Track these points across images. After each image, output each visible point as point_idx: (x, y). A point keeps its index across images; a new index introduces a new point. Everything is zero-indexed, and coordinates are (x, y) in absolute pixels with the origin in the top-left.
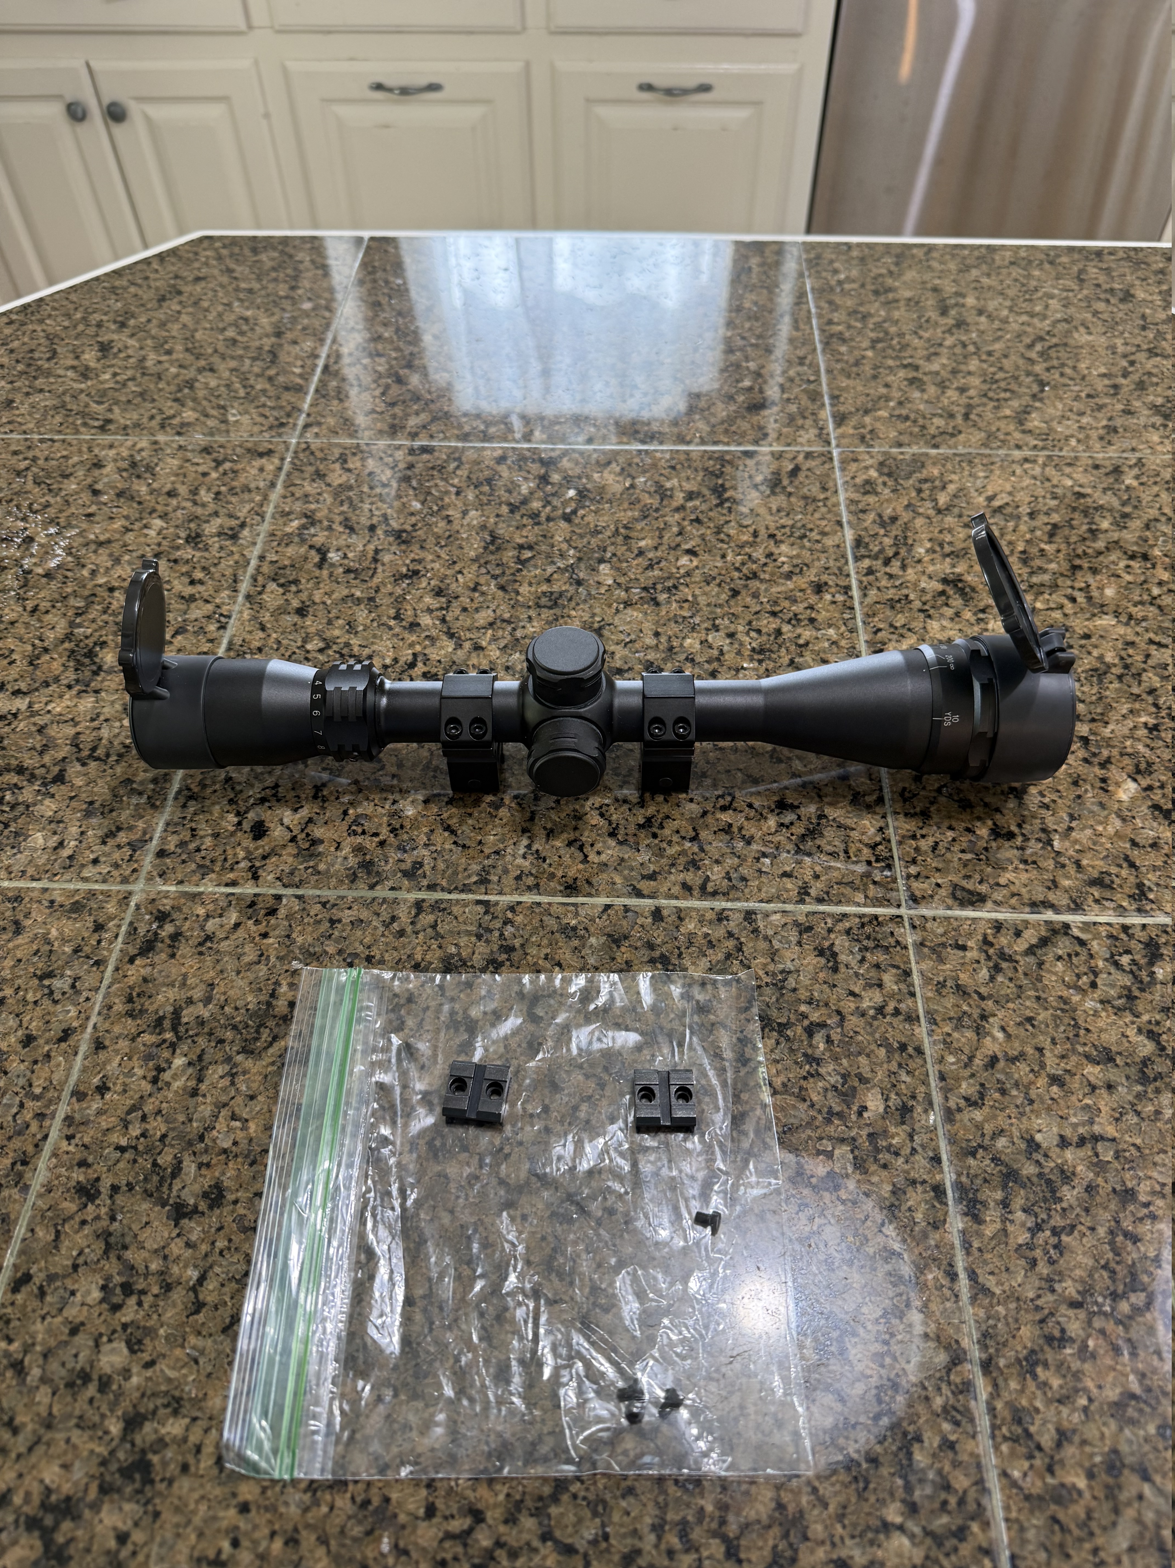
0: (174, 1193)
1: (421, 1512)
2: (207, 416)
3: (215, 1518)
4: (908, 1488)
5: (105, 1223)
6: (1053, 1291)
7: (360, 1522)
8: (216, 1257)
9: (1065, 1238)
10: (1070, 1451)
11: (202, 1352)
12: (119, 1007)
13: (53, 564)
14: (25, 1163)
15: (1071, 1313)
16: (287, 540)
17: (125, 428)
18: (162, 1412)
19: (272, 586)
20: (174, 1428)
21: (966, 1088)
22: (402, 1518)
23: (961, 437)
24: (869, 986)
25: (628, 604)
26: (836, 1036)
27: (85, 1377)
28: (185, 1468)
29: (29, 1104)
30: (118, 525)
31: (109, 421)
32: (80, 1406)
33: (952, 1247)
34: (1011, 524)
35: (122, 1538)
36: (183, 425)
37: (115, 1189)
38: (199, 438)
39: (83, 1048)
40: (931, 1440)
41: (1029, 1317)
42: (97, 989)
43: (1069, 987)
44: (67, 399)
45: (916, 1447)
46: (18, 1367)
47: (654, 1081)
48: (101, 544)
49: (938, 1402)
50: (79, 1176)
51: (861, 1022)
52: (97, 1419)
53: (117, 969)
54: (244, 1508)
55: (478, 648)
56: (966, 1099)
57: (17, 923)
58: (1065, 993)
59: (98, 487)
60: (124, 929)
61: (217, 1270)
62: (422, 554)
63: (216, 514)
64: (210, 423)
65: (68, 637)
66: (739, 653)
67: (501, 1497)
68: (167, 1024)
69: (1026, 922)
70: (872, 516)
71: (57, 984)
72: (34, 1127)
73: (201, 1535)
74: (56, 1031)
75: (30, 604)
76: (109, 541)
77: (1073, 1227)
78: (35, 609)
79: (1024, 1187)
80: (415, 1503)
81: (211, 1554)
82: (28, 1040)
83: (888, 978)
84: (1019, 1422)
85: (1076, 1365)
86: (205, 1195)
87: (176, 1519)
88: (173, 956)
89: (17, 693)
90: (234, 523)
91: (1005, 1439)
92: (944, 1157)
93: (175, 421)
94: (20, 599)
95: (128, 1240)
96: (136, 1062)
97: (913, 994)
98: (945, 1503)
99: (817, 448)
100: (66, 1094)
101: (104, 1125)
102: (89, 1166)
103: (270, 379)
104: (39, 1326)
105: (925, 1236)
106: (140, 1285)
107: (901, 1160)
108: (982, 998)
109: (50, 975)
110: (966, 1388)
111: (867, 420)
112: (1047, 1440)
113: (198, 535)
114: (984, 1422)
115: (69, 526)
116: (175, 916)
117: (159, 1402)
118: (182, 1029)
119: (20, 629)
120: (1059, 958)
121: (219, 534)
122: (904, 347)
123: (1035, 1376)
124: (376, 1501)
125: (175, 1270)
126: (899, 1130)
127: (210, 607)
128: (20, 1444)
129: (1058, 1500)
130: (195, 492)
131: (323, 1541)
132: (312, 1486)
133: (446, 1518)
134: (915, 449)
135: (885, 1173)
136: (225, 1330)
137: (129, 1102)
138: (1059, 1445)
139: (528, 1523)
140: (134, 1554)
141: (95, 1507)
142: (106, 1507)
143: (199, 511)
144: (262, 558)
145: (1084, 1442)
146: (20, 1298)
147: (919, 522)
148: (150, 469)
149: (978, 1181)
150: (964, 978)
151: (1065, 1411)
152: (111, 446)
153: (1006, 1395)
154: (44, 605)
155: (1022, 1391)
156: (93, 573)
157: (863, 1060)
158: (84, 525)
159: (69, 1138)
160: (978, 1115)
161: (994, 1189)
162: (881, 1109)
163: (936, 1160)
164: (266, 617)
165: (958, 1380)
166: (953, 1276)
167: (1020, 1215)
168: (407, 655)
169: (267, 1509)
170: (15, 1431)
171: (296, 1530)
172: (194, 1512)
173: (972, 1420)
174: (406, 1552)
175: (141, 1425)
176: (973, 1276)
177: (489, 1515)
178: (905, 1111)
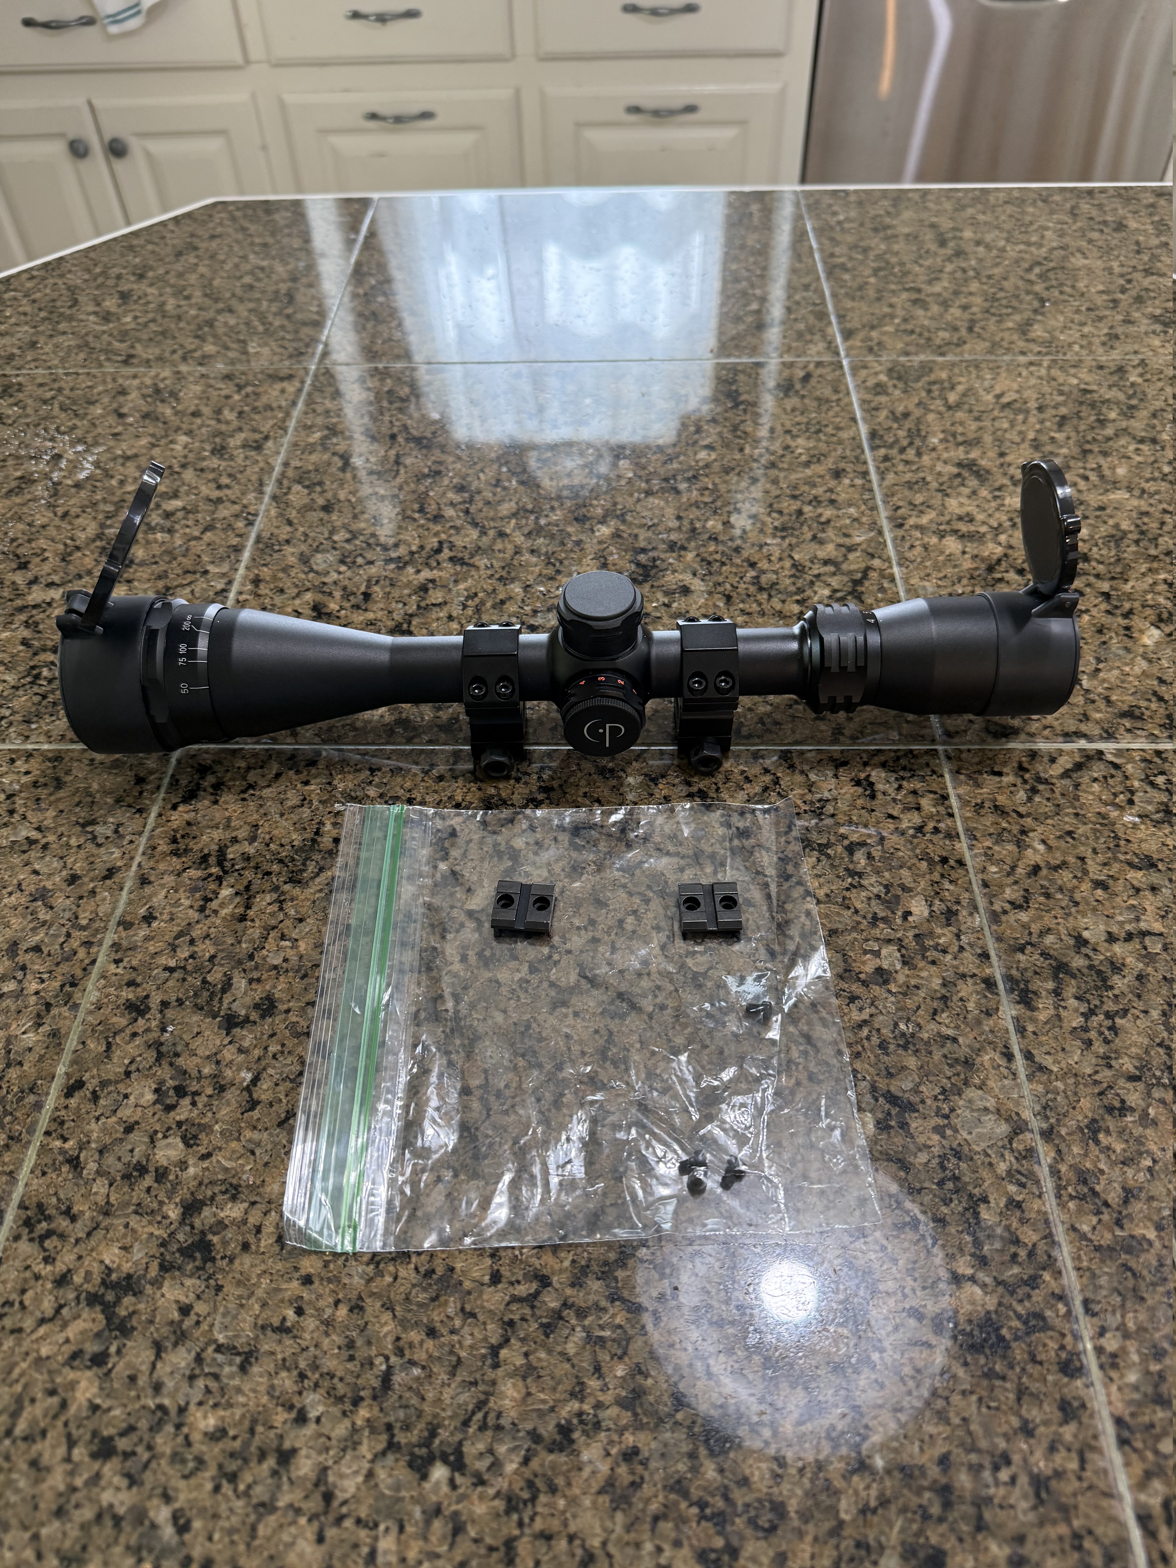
0: (225, 1005)
1: (487, 1279)
2: (227, 348)
3: (278, 1290)
4: (977, 1243)
5: (155, 1035)
6: (1110, 1067)
7: (425, 1290)
8: (269, 1060)
9: (1118, 1021)
10: (1137, 1207)
11: (259, 1144)
12: (164, 847)
13: (82, 476)
14: (73, 985)
15: (1129, 1085)
16: (311, 448)
17: (148, 361)
18: (220, 1198)
19: (297, 488)
20: (233, 1211)
21: (1009, 893)
22: (467, 1284)
23: (967, 347)
24: (907, 809)
25: (649, 493)
26: (876, 852)
27: (142, 1169)
28: (246, 1247)
29: (76, 933)
30: (144, 442)
31: (131, 356)
32: (139, 1193)
33: (1007, 1031)
34: (1020, 417)
35: (185, 1310)
36: (204, 357)
37: (165, 1004)
38: (221, 366)
39: (128, 885)
40: (998, 1201)
41: (1089, 1090)
42: (140, 833)
43: (1106, 804)
44: (90, 339)
45: (982, 1208)
46: (75, 1163)
47: (698, 894)
48: (128, 458)
49: (1002, 1168)
50: (128, 994)
51: (902, 840)
52: (155, 1205)
53: (160, 815)
54: (307, 1280)
55: (502, 535)
56: (1011, 903)
57: (57, 779)
58: (1103, 810)
59: (125, 410)
60: (166, 781)
61: (270, 1071)
62: (444, 457)
63: (240, 429)
64: (231, 354)
65: (99, 536)
66: (761, 531)
67: (567, 1263)
68: (212, 860)
69: (1061, 752)
70: (884, 413)
71: (99, 829)
72: (82, 953)
73: (264, 1305)
74: (100, 869)
75: (60, 511)
76: (136, 456)
77: (1125, 1012)
78: (66, 515)
79: (1074, 976)
80: (480, 1270)
81: (276, 1322)
82: (73, 879)
83: (926, 803)
84: (1085, 1182)
85: (1138, 1131)
86: (257, 1006)
87: (238, 1292)
88: (216, 802)
89: (50, 585)
90: (257, 436)
91: (1071, 1197)
92: (992, 953)
93: (197, 354)
94: (51, 506)
95: (179, 1049)
96: (182, 894)
97: (951, 815)
98: (1015, 1256)
99: (827, 358)
100: (112, 924)
101: (152, 949)
102: (138, 985)
103: (288, 317)
104: (93, 1125)
105: (979, 1022)
106: (194, 1086)
107: (949, 957)
108: (1021, 816)
109: (93, 822)
110: (1030, 1153)
111: (874, 334)
112: (1114, 1197)
113: (223, 448)
114: (1048, 1185)
115: (96, 444)
116: (217, 768)
117: (217, 1189)
118: (228, 864)
119: (52, 531)
120: (1095, 780)
121: (244, 446)
122: (905, 274)
123: (1097, 1142)
124: (440, 1271)
125: (228, 1073)
126: (945, 931)
127: (237, 507)
128: (79, 1229)
129: (1129, 1250)
130: (218, 412)
131: (389, 1307)
132: (375, 1259)
133: (512, 1284)
134: (922, 357)
135: (934, 969)
136: (280, 1124)
137: (176, 929)
138: (1126, 1202)
139: (595, 1285)
140: (198, 1323)
141: (157, 1283)
142: (166, 1284)
143: (223, 427)
144: (286, 464)
145: (1151, 1198)
146: (73, 1102)
147: (931, 417)
148: (174, 394)
149: (1029, 974)
150: (1002, 799)
151: (1130, 1172)
152: (135, 377)
153: (1070, 1160)
154: (74, 511)
155: (1086, 1155)
156: (122, 483)
157: (904, 872)
158: (111, 443)
159: (117, 962)
160: (1024, 916)
161: (1045, 980)
162: (926, 913)
163: (985, 956)
164: (293, 514)
165: (1021, 1147)
166: (1009, 1057)
167: (1072, 1003)
168: (433, 542)
169: (330, 1280)
170: (73, 1219)
171: (360, 1298)
172: (257, 1285)
173: (1037, 1182)
174: (473, 1315)
175: (199, 1210)
176: (1028, 1056)
177: (555, 1279)
178: (950, 916)
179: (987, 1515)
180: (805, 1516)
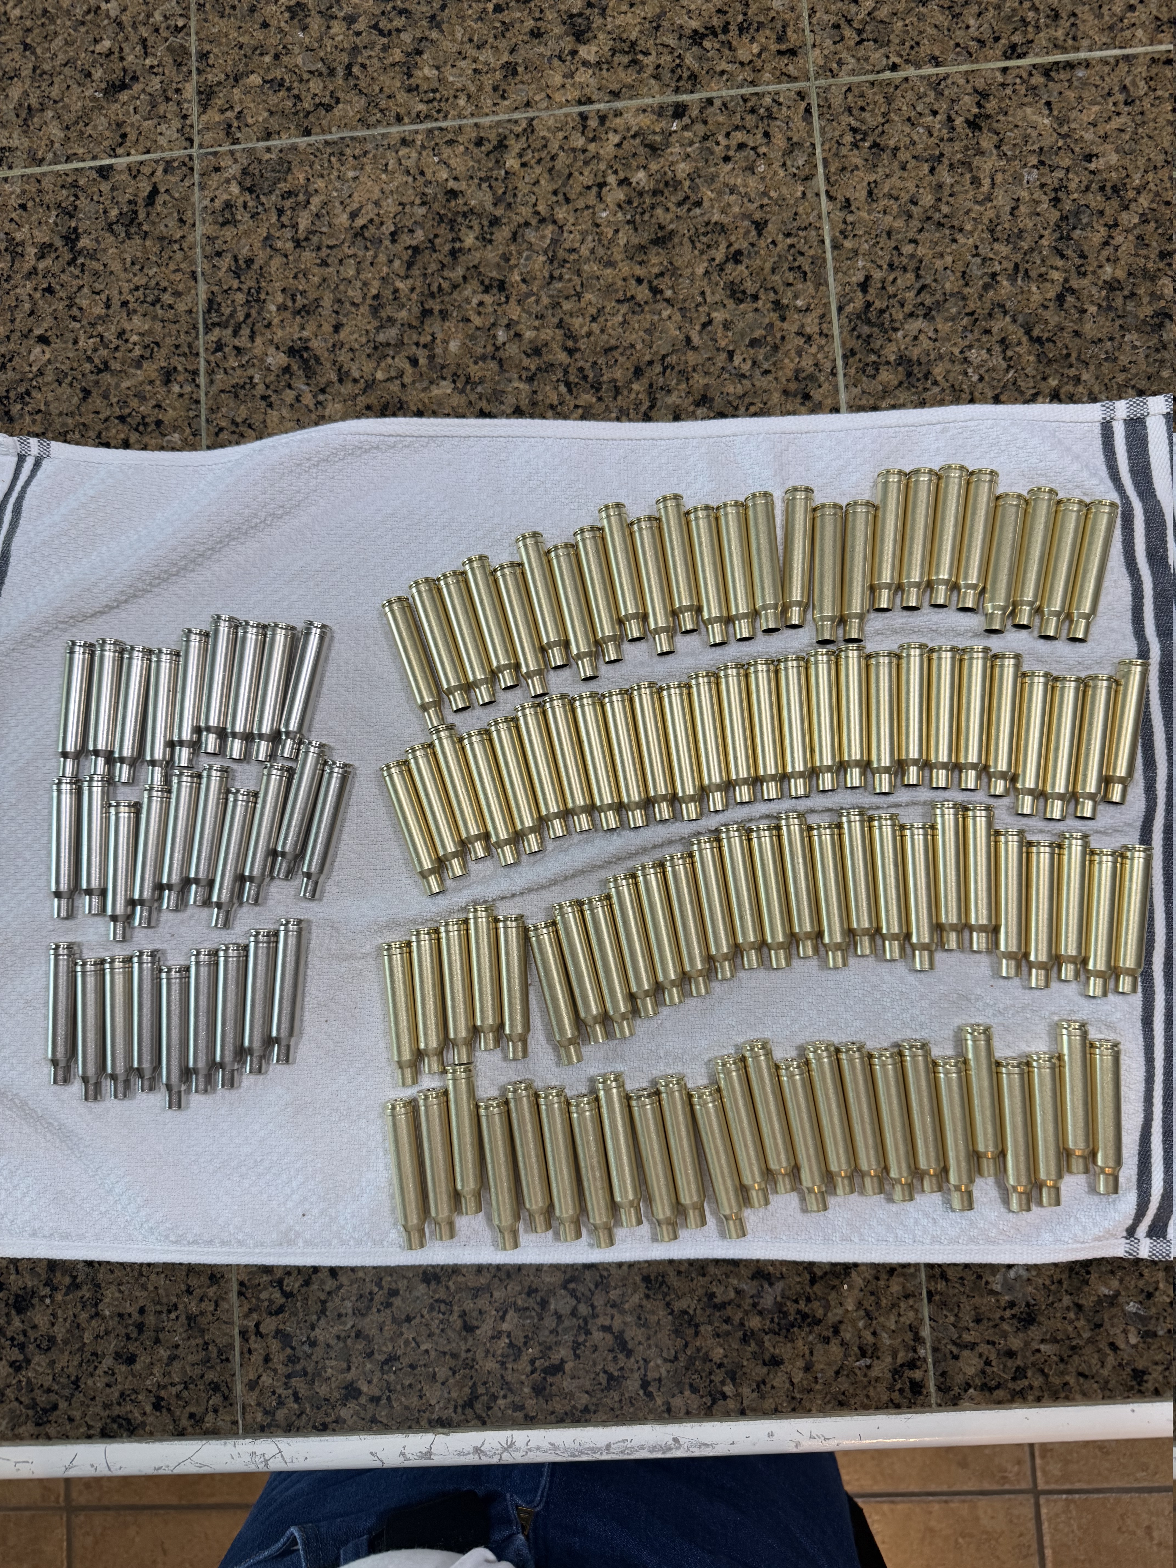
23: (338, 111)
70: (227, 260)
111: (237, 93)
147: (275, 263)
179: (161, 1336)
180: (66, 1342)
